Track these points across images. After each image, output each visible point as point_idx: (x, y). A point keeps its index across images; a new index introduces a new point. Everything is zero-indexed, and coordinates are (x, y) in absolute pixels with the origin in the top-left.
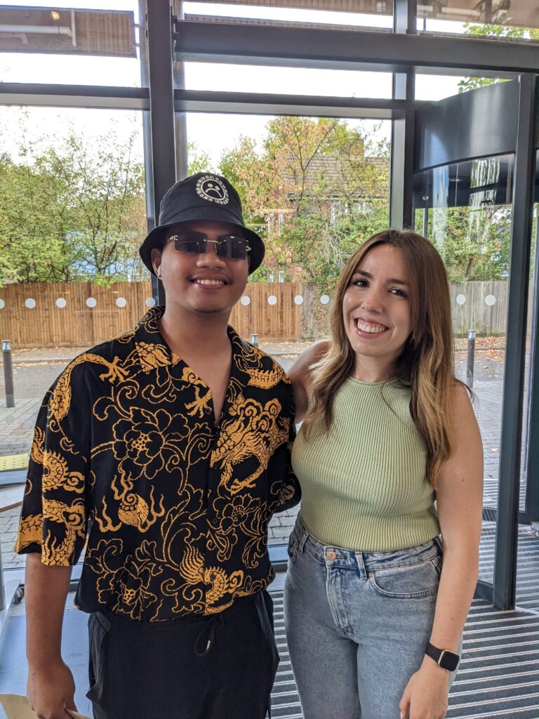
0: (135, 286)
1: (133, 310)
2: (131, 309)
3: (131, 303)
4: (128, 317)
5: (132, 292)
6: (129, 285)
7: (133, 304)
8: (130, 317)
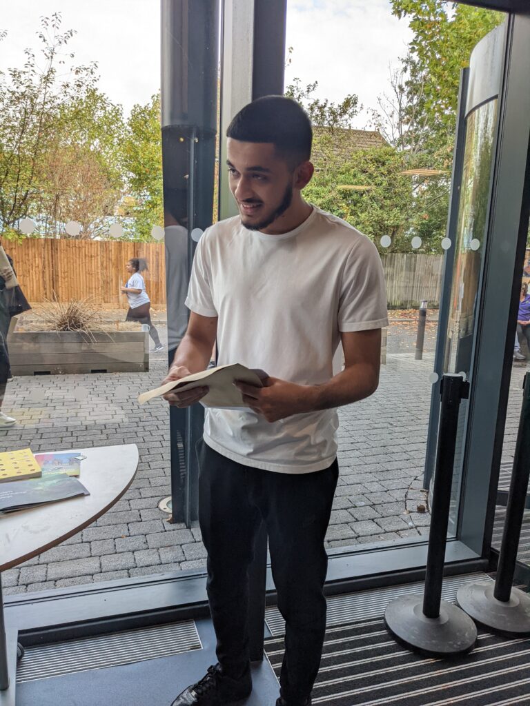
0: (50, 243)
1: (47, 268)
2: (45, 268)
3: (44, 261)
4: (41, 276)
5: (46, 249)
6: (43, 242)
7: (46, 263)
8: (43, 277)
